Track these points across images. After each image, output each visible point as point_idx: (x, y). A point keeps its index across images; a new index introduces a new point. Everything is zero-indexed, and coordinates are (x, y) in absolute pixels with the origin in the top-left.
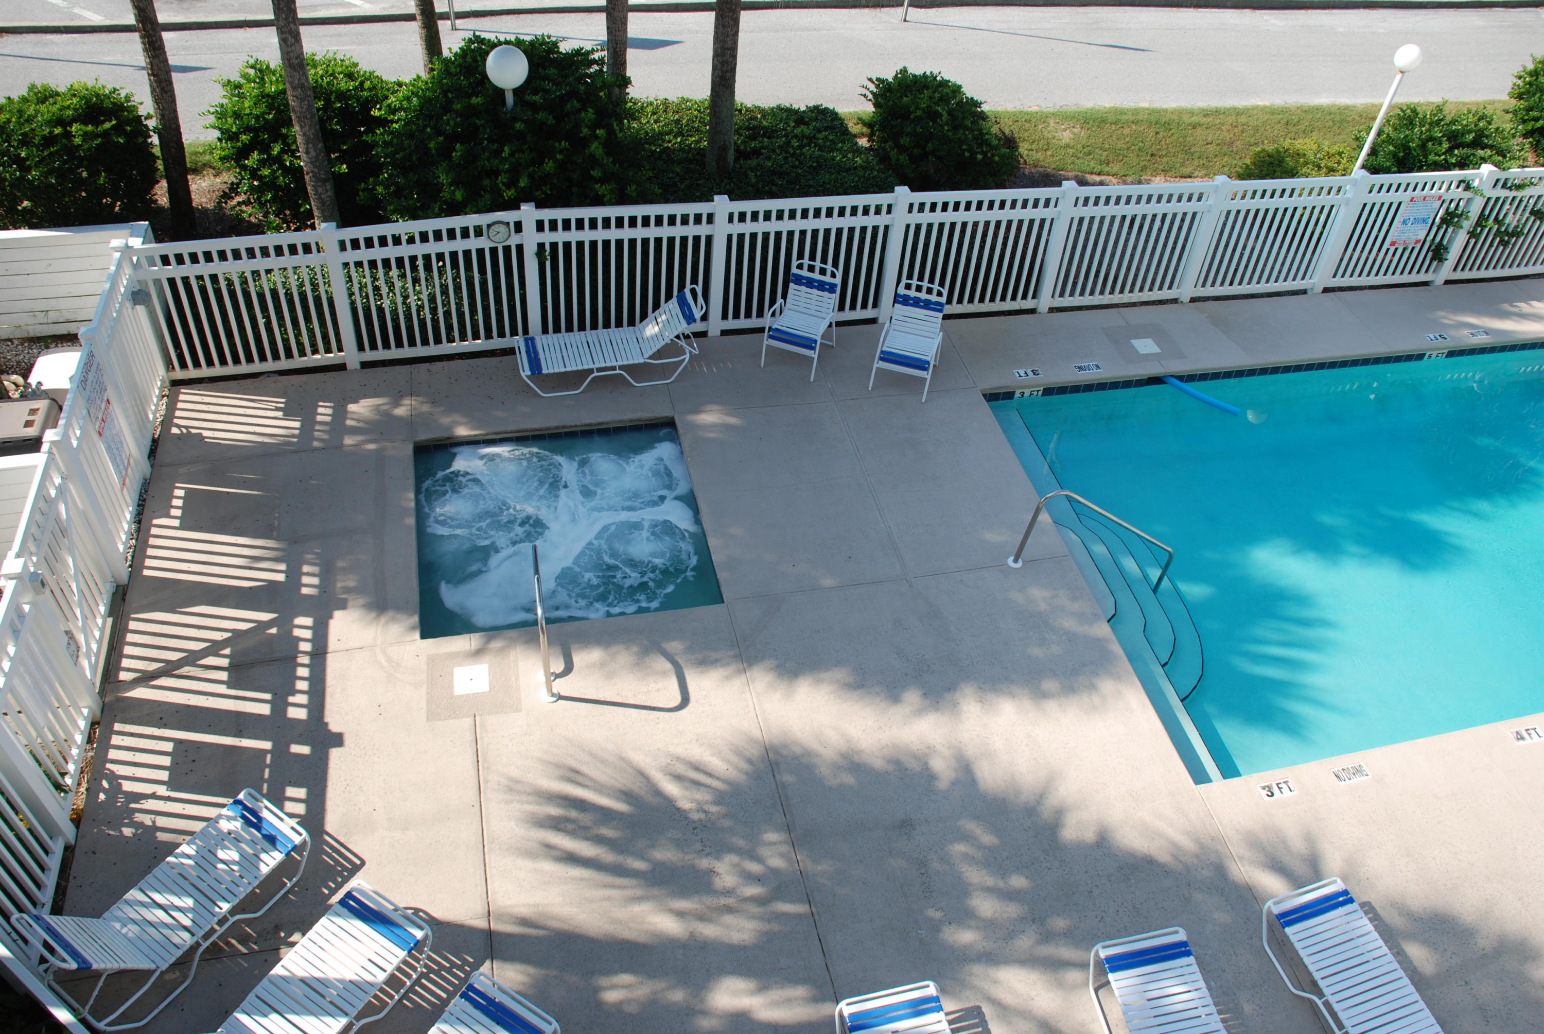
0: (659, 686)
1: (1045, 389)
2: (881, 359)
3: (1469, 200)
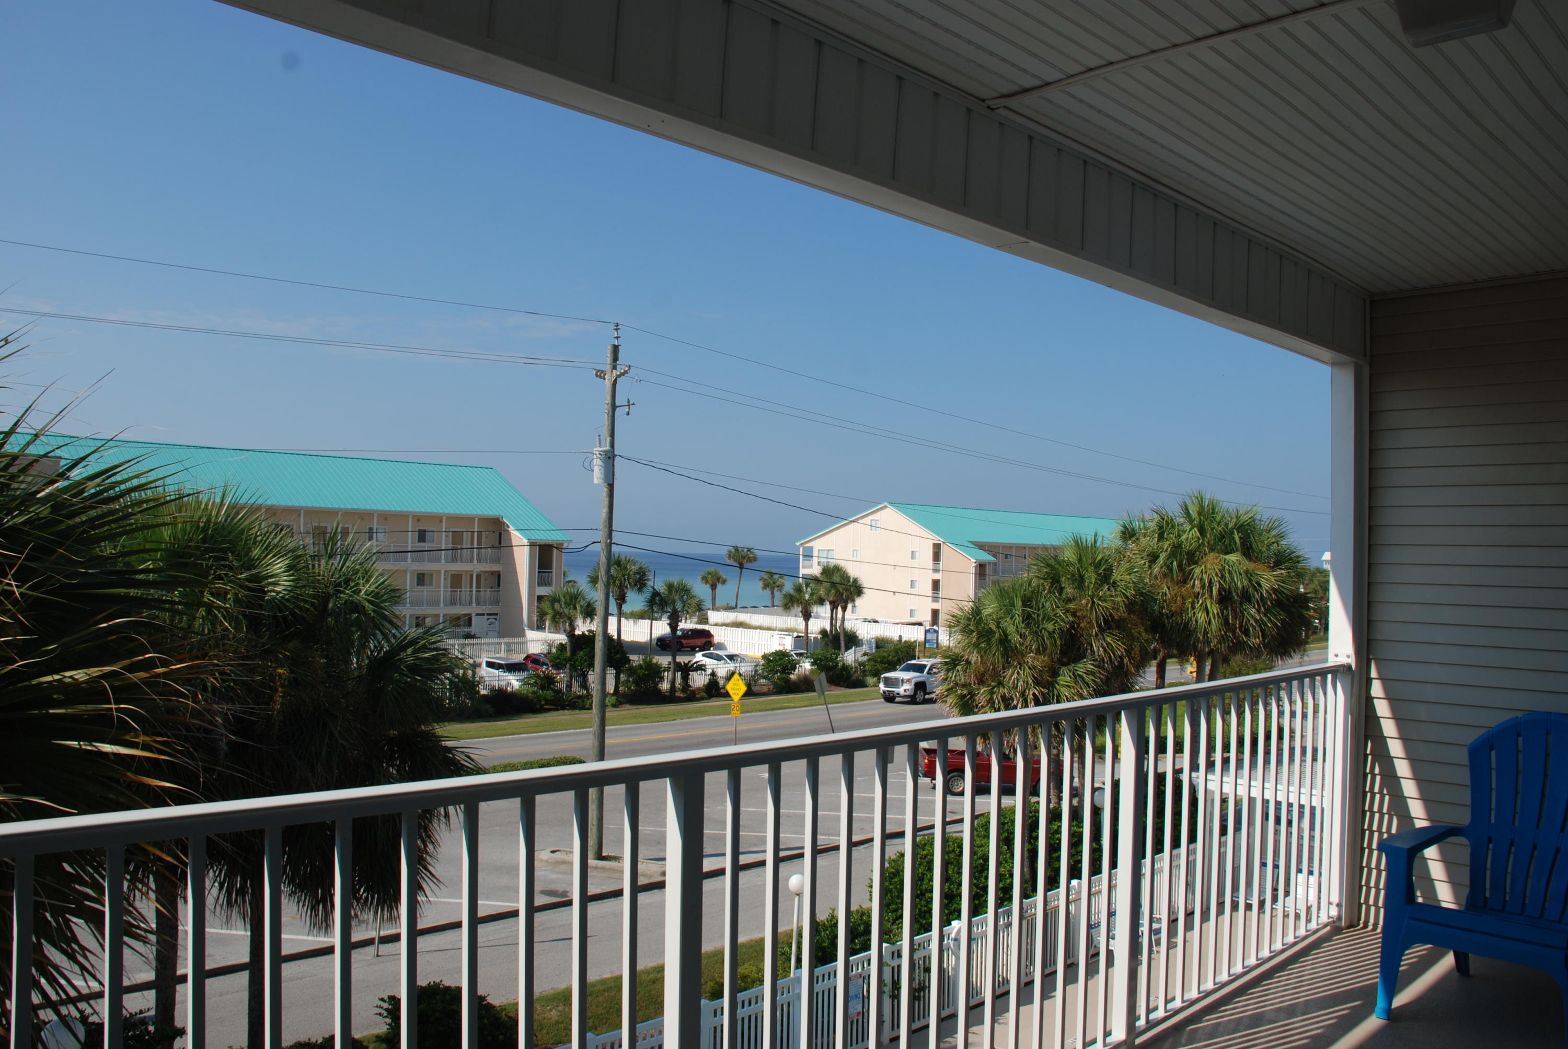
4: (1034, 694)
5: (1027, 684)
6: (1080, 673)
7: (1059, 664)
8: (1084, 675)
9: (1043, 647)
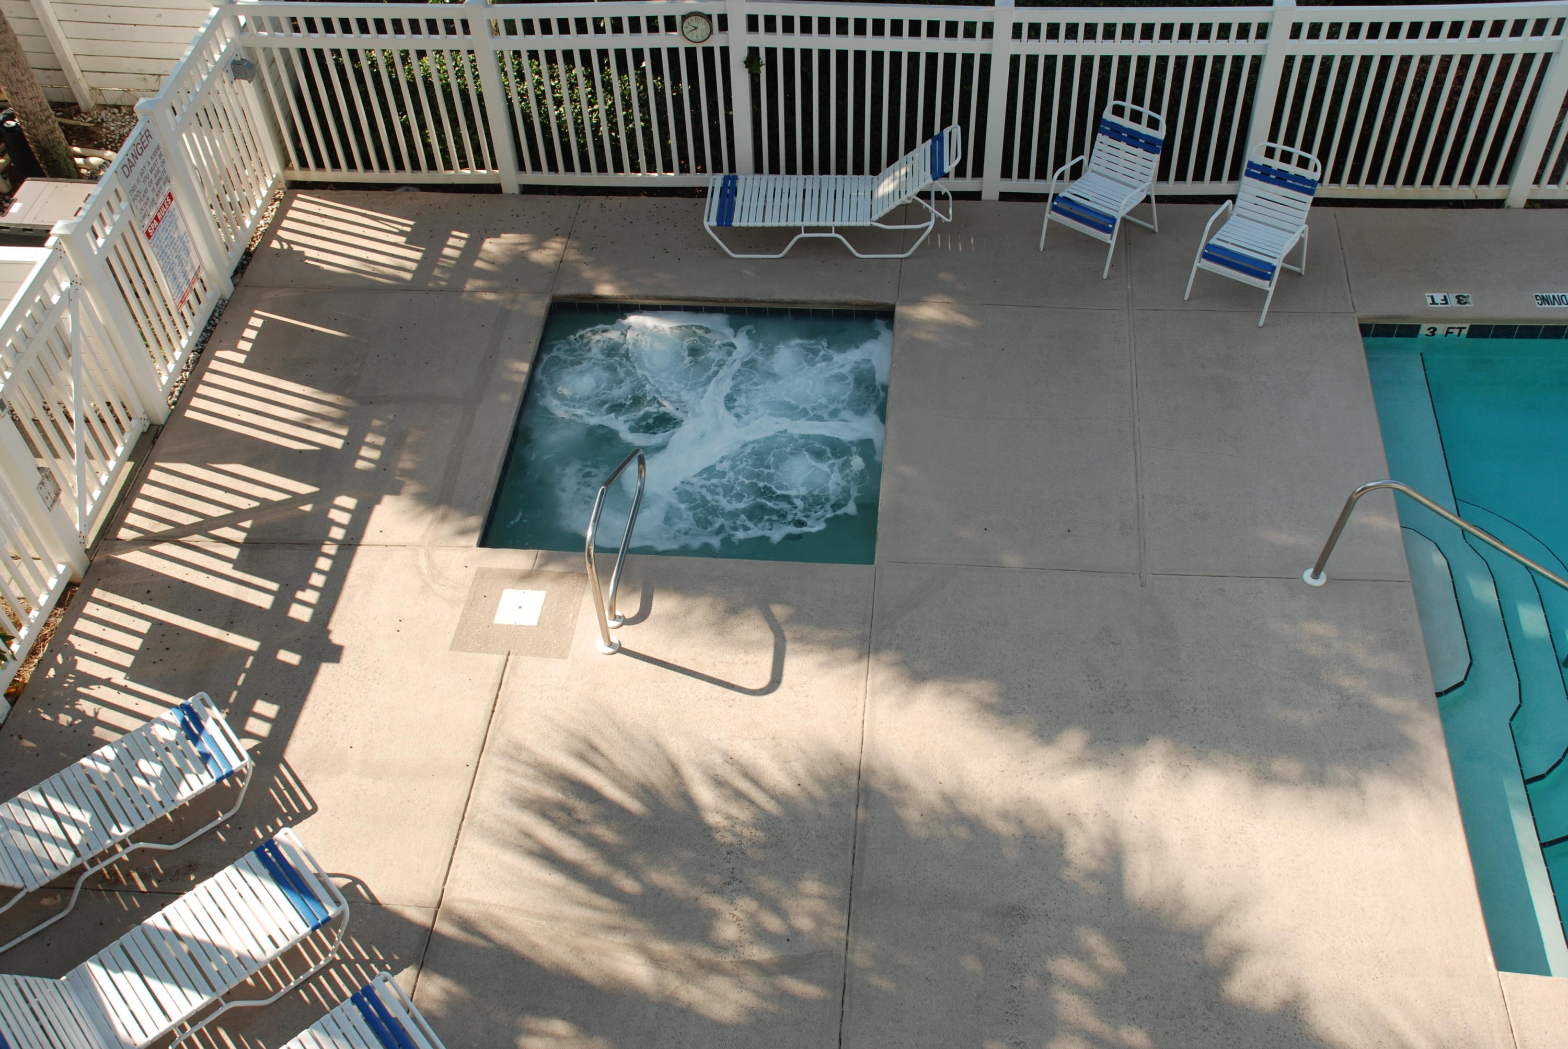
0: (749, 658)
1: (1472, 327)
2: (1205, 256)
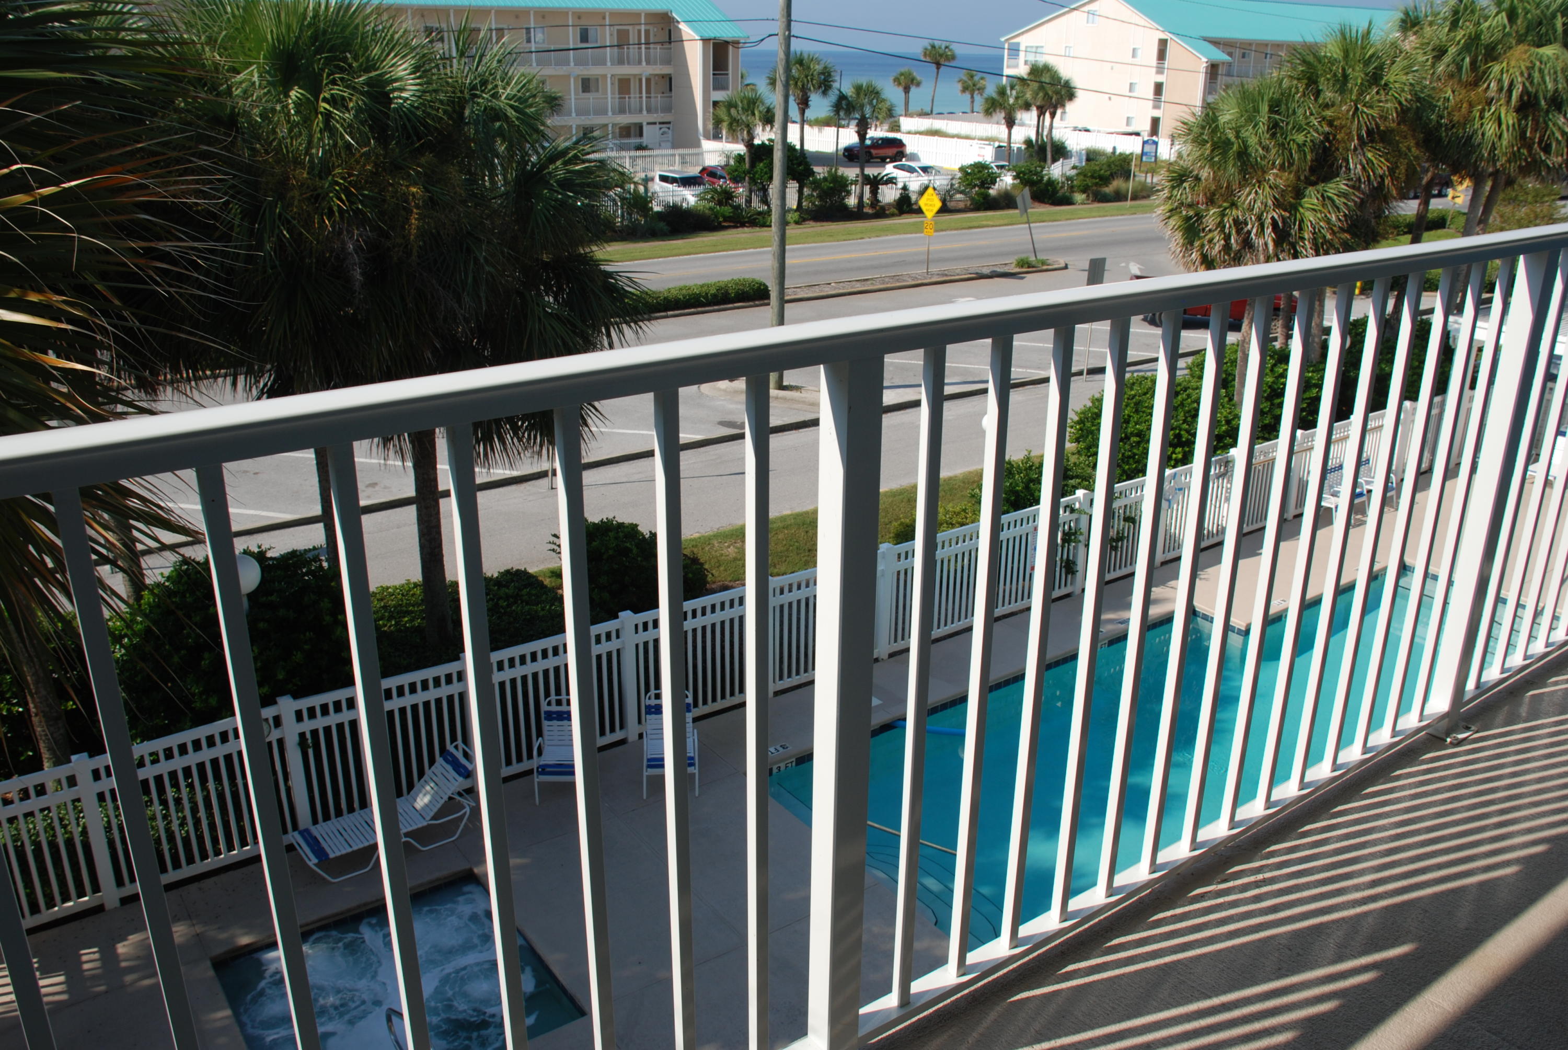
1: (797, 759)
2: (649, 766)
3: (1077, 521)
4: (1273, 218)
5: (1266, 206)
6: (1330, 195)
7: (1306, 183)
8: (1335, 198)
9: (1289, 162)
